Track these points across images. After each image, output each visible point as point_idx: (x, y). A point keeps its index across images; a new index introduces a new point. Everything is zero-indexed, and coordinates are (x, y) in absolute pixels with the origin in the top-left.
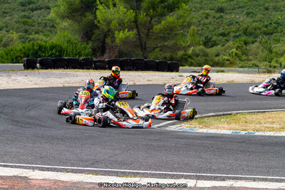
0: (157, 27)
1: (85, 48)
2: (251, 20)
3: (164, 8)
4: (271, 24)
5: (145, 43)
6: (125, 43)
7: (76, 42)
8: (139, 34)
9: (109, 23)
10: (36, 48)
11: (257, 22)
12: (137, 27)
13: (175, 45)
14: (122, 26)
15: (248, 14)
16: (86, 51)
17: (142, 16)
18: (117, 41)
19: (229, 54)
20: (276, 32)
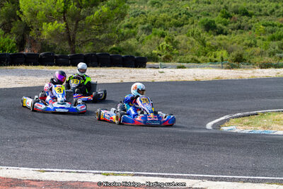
0: (90, 18)
2: (158, 10)
5: (74, 38)
8: (67, 27)
9: (35, 14)
11: (165, 12)
12: (65, 21)
14: (50, 18)
16: (11, 46)
17: (72, 6)
18: (45, 34)
19: (159, 48)
20: (187, 24)
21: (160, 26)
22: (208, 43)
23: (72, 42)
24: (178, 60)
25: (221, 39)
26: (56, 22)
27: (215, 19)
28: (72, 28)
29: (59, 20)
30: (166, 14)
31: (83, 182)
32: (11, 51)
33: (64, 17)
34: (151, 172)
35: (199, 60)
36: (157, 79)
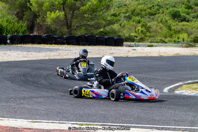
0: (83, 8)
1: (22, 27)
2: (136, 3)
4: (153, 6)
5: (71, 24)
7: (14, 21)
8: (66, 15)
9: (41, 5)
11: (141, 4)
12: (64, 11)
13: (97, 23)
19: (136, 32)
20: (159, 13)
21: (138, 14)
22: (173, 28)
23: (69, 26)
24: (150, 41)
25: (184, 25)
26: (57, 11)
27: (180, 10)
28: (69, 16)
29: (60, 10)
30: (143, 6)
31: (63, 130)
32: (23, 33)
33: (64, 8)
34: (115, 123)
35: (166, 40)
36: (130, 55)
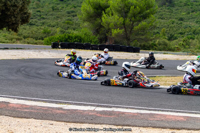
0: (136, 28)
1: (95, 38)
2: (198, 26)
3: (140, 17)
6: (117, 36)
7: (89, 34)
8: (126, 31)
9: (109, 24)
10: (67, 37)
13: (146, 38)
14: (116, 26)
15: (197, 22)
16: (95, 40)
17: (127, 21)
18: (113, 35)
23: (128, 39)
26: (119, 29)
32: (95, 43)
